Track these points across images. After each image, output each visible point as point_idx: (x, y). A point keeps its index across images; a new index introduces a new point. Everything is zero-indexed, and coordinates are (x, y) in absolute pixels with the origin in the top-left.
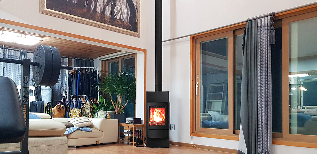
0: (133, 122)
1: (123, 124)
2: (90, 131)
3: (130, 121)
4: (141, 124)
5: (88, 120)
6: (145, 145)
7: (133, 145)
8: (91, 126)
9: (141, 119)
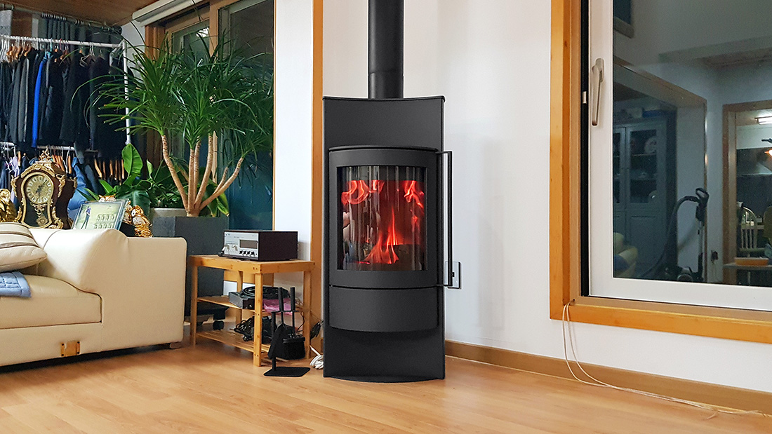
0: (256, 251)
1: (211, 261)
2: (24, 296)
3: (243, 243)
4: (296, 257)
5: (26, 240)
6: (318, 362)
7: (256, 359)
8: (39, 268)
9: (299, 238)
